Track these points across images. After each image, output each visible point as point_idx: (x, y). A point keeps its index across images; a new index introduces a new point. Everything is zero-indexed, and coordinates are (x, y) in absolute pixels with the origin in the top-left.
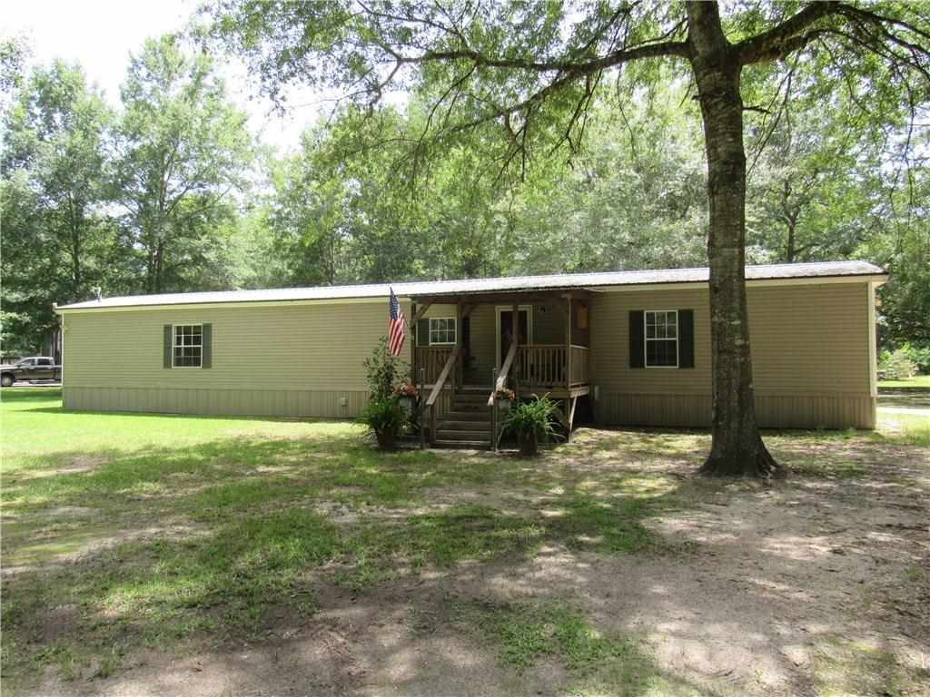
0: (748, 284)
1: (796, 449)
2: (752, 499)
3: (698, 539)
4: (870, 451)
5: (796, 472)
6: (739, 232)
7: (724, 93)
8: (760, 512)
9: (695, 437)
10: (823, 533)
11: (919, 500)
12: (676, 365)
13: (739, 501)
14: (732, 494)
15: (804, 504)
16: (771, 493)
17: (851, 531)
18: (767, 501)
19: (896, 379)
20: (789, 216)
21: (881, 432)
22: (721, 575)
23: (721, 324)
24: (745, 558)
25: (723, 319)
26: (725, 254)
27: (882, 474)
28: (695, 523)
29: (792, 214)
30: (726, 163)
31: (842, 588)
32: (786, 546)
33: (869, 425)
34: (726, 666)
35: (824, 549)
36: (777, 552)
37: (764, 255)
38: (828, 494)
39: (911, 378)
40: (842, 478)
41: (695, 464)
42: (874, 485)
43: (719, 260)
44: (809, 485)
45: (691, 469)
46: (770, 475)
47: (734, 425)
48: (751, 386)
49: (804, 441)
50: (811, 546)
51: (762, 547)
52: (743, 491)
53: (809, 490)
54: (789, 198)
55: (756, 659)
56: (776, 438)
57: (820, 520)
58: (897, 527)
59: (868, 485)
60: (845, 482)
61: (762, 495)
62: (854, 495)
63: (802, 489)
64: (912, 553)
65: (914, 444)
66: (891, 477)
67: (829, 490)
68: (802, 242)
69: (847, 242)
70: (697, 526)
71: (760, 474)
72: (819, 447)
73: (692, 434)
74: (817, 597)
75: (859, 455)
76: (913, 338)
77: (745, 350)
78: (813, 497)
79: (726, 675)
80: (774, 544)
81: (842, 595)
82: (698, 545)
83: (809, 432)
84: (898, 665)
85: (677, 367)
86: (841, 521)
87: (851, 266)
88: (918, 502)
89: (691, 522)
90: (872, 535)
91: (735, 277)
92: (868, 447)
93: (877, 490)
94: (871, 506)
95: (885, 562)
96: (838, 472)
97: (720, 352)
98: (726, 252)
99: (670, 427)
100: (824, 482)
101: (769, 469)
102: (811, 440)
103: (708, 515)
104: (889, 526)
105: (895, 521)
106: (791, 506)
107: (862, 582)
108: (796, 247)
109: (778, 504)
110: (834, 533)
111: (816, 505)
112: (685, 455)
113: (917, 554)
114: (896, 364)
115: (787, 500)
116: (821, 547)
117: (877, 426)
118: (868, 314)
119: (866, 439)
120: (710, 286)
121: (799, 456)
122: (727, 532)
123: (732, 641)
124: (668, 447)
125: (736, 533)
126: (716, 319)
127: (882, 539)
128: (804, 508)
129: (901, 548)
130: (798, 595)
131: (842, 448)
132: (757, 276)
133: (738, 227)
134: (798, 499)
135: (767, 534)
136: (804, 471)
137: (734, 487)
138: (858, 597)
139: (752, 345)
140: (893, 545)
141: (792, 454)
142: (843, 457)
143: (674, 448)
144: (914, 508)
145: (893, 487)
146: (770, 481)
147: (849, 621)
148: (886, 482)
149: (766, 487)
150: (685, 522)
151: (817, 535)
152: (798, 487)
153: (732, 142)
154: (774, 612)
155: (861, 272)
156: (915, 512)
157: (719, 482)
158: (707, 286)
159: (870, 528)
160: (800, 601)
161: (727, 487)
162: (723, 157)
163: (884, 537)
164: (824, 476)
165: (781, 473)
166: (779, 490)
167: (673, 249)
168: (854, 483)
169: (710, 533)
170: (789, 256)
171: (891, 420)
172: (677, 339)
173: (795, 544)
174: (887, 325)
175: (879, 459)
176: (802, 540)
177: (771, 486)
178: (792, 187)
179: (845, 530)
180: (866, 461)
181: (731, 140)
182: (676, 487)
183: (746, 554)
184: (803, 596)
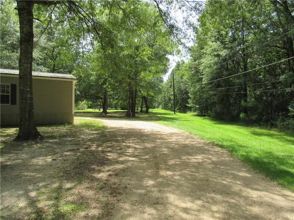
0: (33, 77)
1: (50, 130)
2: (31, 147)
3: (7, 164)
4: (71, 129)
5: (48, 137)
6: (30, 60)
7: (27, 11)
8: (33, 151)
9: (15, 129)
10: (51, 155)
11: (80, 142)
12: (9, 103)
13: (26, 149)
14: (24, 146)
15: (48, 147)
16: (38, 145)
17: (59, 153)
18: (36, 147)
19: (82, 110)
20: (54, 59)
21: (74, 124)
22: (13, 174)
23: (23, 90)
24: (23, 167)
25: (23, 88)
26: (25, 66)
27: (72, 136)
28: (8, 158)
29: (55, 58)
30: (26, 35)
31: (53, 170)
32: (38, 161)
33: (71, 122)
34: (6, 205)
35: (50, 160)
36: (35, 163)
37: (45, 69)
38: (56, 143)
39: (86, 109)
40: (61, 138)
41: (13, 138)
42: (69, 139)
43: (23, 68)
44: (51, 141)
45: (11, 140)
46: (38, 139)
47: (27, 123)
48: (33, 111)
49: (53, 128)
50: (47, 159)
51: (30, 162)
52: (28, 145)
53: (50, 142)
54: (54, 53)
55: (19, 199)
56: (44, 128)
57: (51, 151)
58: (72, 150)
59: (68, 139)
60: (61, 139)
61: (35, 146)
62: (63, 142)
63: (48, 142)
64: (74, 156)
65: (82, 127)
66: (74, 136)
67: (56, 142)
68: (57, 67)
69: (70, 69)
70: (8, 159)
71: (35, 139)
72: (57, 129)
73: (15, 128)
74: (45, 174)
75: (67, 131)
76: (87, 98)
77: (31, 99)
78: (51, 145)
79: (6, 208)
80: (35, 161)
81: (52, 172)
82: (7, 165)
83: (54, 125)
84: (63, 189)
85: (10, 104)
86: (57, 150)
87: (69, 76)
88: (79, 143)
89: (6, 158)
90: (65, 153)
91: (28, 74)
92: (70, 128)
93: (70, 140)
94: (67, 145)
95: (67, 160)
96: (60, 136)
97: (22, 99)
98: (25, 65)
99: (6, 126)
100: (55, 139)
101: (38, 137)
102: (54, 128)
103: (14, 155)
104: (70, 150)
105: (72, 148)
106: (44, 148)
107: (59, 167)
108: (56, 68)
109: (39, 148)
110: (54, 154)
111: (51, 147)
112: (10, 135)
113: (75, 157)
114: (82, 105)
115: (42, 146)
116: (49, 159)
117: (74, 122)
118: (72, 90)
119: (70, 126)
120: (19, 76)
121: (50, 133)
122: (19, 159)
123: (11, 196)
124: (4, 133)
125: (22, 159)
126: (21, 88)
127: (67, 154)
128: (47, 148)
129: (72, 156)
130: (38, 175)
131: (63, 129)
132: (40, 75)
133: (30, 57)
134: (46, 146)
135: (33, 158)
136: (50, 137)
137: (25, 144)
138: (56, 172)
139: (34, 98)
140: (70, 155)
141: (47, 132)
142: (63, 132)
143: (6, 133)
144: (78, 144)
145: (74, 139)
146: (38, 141)
147: (52, 180)
148: (72, 138)
149: (37, 143)
150: (4, 158)
151: (49, 156)
152: (47, 142)
153: (29, 28)
154: (29, 182)
155: (71, 78)
156: (78, 145)
157: (20, 143)
158: (18, 76)
159: (65, 151)
160: (39, 177)
161: (23, 144)
162: (25, 32)
163: (68, 153)
164: (55, 138)
165: (42, 138)
166: (41, 144)
167: (12, 62)
168: (64, 139)
169: (13, 161)
170: (53, 71)
171: (78, 120)
172: (10, 94)
173: (42, 159)
174: (80, 94)
175: (72, 131)
176: (43, 158)
177: (38, 142)
178: (55, 50)
179: (58, 153)
180: (69, 132)
181: (28, 27)
182: (3, 147)
183: (24, 166)
184: (40, 175)
